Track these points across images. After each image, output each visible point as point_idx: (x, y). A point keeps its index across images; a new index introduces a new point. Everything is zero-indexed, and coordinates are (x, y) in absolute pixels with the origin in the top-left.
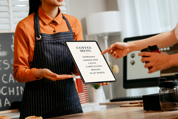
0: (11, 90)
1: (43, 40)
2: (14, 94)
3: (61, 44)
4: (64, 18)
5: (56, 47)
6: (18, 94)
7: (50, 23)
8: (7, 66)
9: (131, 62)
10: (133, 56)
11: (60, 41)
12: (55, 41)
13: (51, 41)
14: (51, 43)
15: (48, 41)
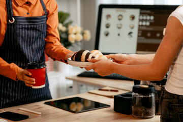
1: (16, 24)
3: (36, 29)
7: (24, 4)
9: (105, 33)
10: (108, 26)
11: (35, 26)
12: (29, 26)
13: (25, 25)
14: (25, 28)
15: (22, 25)
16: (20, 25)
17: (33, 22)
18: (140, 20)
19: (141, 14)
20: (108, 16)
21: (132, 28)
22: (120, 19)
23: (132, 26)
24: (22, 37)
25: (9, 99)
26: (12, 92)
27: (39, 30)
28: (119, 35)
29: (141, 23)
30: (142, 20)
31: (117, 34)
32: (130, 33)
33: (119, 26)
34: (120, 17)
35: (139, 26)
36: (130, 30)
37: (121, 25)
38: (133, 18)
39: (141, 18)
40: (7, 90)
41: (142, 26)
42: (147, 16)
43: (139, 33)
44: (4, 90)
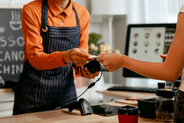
0: (7, 68)
1: (49, 34)
2: (9, 72)
3: (67, 39)
4: (73, 9)
5: (62, 43)
6: (13, 73)
7: (60, 14)
8: (4, 43)
9: (133, 51)
10: (136, 44)
11: (66, 36)
12: (61, 36)
13: (57, 35)
14: (57, 38)
15: (55, 34)
16: (52, 34)
17: (64, 32)
18: (166, 38)
19: (167, 32)
20: (136, 35)
21: (159, 45)
22: (147, 38)
23: (158, 43)
24: (53, 46)
25: (34, 105)
26: (37, 98)
27: (69, 41)
28: (146, 52)
29: (166, 41)
30: (168, 38)
31: (144, 51)
32: (157, 50)
33: (146, 44)
34: (147, 36)
35: (165, 43)
36: (156, 47)
37: (148, 42)
38: (159, 36)
39: (167, 35)
40: (33, 96)
41: (168, 43)
42: (172, 34)
43: (165, 50)
44: (30, 95)
